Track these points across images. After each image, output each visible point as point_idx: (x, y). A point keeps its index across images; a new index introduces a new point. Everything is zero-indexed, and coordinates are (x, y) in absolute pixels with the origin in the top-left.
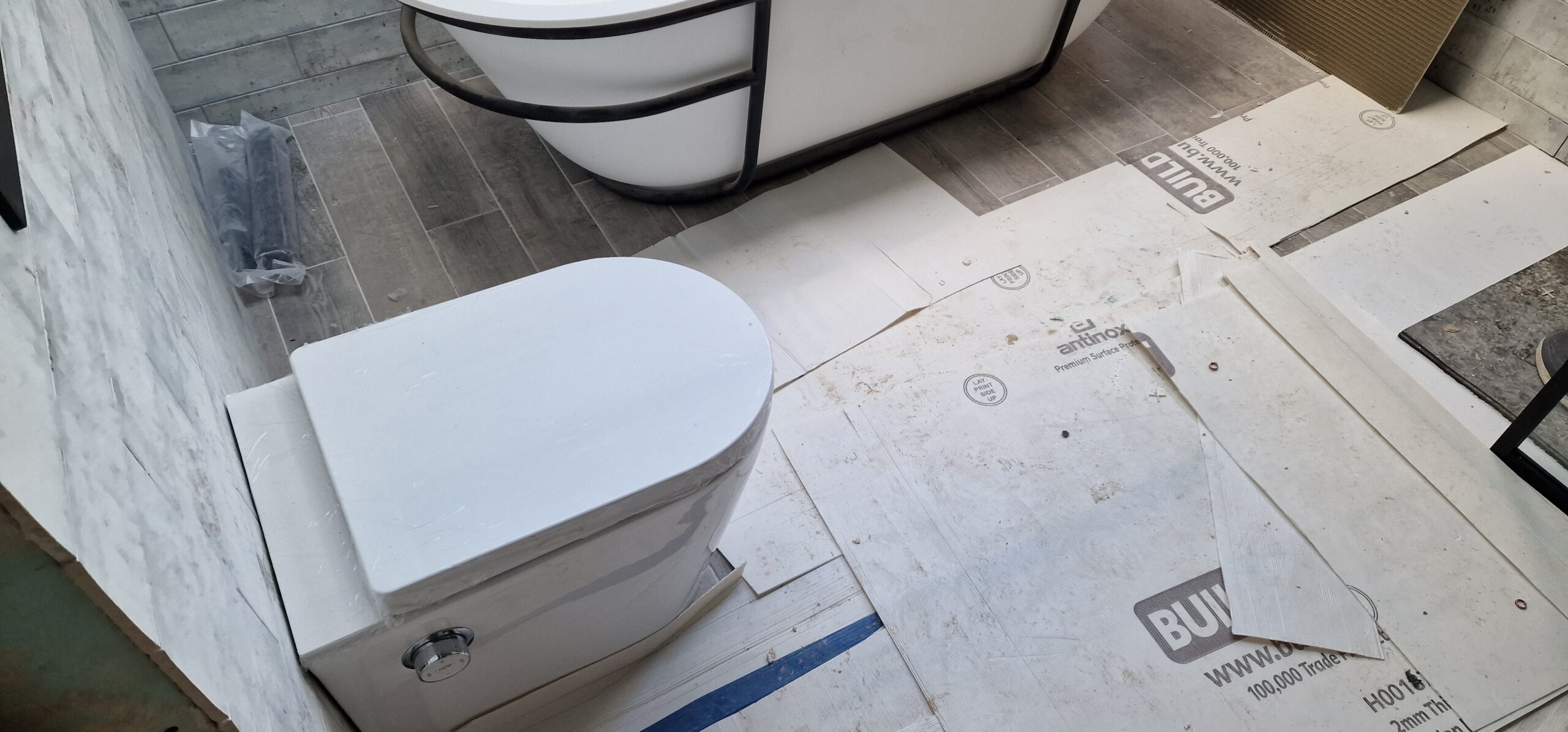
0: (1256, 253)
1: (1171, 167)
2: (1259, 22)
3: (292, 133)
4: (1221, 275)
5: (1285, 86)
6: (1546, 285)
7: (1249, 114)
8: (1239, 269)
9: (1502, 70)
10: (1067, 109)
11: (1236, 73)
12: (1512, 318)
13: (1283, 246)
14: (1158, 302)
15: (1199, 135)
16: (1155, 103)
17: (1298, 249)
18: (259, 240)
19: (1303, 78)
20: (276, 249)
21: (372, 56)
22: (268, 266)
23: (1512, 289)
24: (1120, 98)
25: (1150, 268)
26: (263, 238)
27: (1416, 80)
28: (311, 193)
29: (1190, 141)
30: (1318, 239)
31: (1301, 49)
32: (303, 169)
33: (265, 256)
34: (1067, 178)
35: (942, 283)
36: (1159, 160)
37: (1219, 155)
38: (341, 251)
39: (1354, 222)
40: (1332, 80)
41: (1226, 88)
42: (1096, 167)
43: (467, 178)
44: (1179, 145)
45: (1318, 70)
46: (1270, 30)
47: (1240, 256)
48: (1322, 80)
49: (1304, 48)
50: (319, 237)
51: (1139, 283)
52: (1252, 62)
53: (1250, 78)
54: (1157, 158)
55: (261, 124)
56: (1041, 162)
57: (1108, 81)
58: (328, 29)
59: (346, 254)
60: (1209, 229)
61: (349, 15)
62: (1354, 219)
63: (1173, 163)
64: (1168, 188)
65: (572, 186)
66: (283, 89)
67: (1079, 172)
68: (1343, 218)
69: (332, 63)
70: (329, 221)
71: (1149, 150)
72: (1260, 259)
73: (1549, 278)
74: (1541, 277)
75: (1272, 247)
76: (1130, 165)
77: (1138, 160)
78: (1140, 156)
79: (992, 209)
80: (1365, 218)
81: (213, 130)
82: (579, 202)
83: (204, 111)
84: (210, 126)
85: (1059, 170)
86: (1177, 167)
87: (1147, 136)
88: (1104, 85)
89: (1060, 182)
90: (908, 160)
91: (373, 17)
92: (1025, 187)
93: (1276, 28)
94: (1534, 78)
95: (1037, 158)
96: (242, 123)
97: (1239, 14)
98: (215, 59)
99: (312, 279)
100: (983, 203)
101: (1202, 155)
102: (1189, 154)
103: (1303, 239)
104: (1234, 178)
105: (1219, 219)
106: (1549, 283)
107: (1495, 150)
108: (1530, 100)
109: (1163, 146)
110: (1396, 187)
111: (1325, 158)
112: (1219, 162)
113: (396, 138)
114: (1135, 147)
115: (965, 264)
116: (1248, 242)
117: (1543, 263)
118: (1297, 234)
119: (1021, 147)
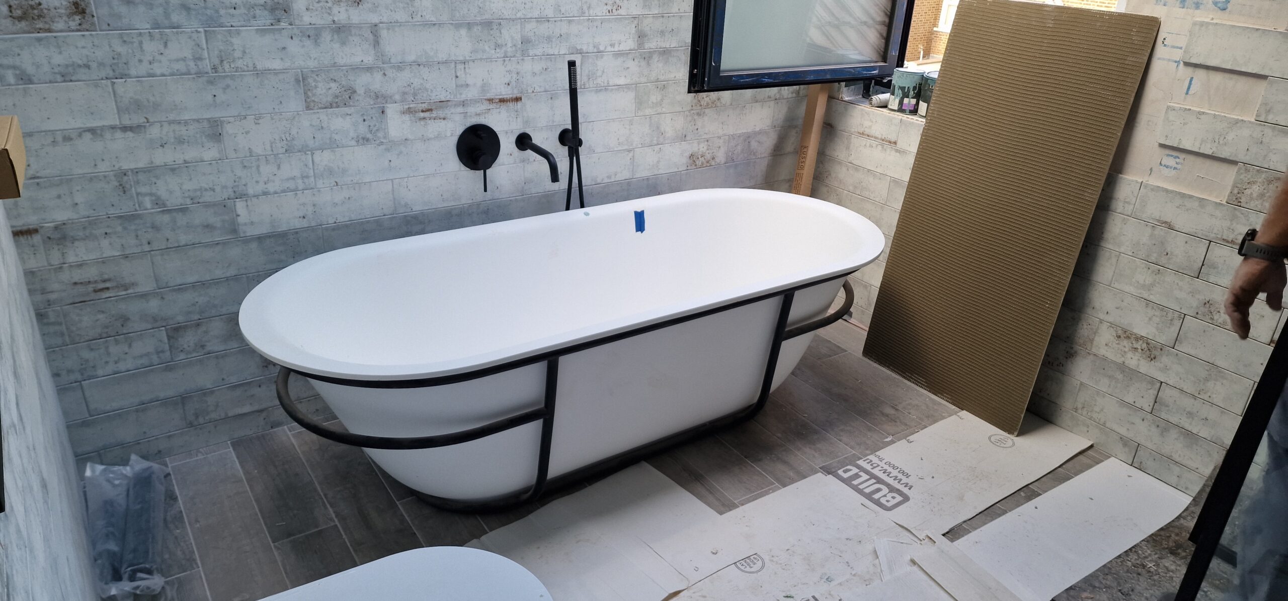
0: (933, 541)
1: (861, 476)
2: (907, 375)
3: (170, 470)
4: (909, 558)
5: (933, 418)
6: (1149, 559)
7: (911, 438)
8: (922, 552)
9: (1080, 406)
10: (779, 435)
11: (897, 410)
12: (1130, 586)
13: (952, 534)
14: (865, 581)
15: (877, 453)
16: (842, 430)
17: (963, 536)
18: (129, 557)
19: (944, 413)
20: (141, 564)
21: (246, 409)
22: (132, 578)
23: (1125, 563)
24: (817, 427)
25: (855, 554)
26: (131, 556)
27: (1022, 413)
28: (179, 518)
29: (871, 457)
30: (976, 529)
31: (939, 393)
32: (175, 499)
33: (131, 570)
34: (784, 486)
35: (696, 569)
36: (851, 471)
37: (894, 467)
38: (196, 564)
39: (1000, 515)
40: (964, 414)
41: (891, 419)
42: (805, 477)
43: (312, 500)
44: (864, 461)
45: (954, 407)
46: (915, 380)
47: (921, 542)
48: (958, 414)
49: (941, 392)
50: (179, 553)
51: (849, 566)
52: (907, 402)
53: (907, 413)
54: (850, 470)
55: (145, 464)
56: (764, 473)
57: (806, 415)
58: (214, 390)
59: (200, 565)
60: (895, 523)
61: (234, 380)
62: (999, 513)
63: (861, 474)
64: (860, 492)
65: (397, 502)
66: (169, 437)
67: (793, 481)
68: (991, 512)
69: (214, 416)
70: (190, 539)
71: (843, 464)
72: (936, 544)
73: (1150, 555)
74: (1144, 554)
75: (944, 535)
76: (830, 475)
77: (835, 471)
78: (837, 469)
79: (731, 510)
80: (1007, 512)
81: (104, 470)
82: (402, 515)
83: (99, 456)
84: (103, 467)
85: (778, 480)
86: (865, 477)
87: (840, 454)
88: (803, 418)
89: (779, 489)
90: (664, 473)
91: (253, 381)
92: (754, 492)
93: (920, 379)
94: (1102, 410)
95: (760, 470)
96: (130, 463)
97: (893, 370)
98: (119, 415)
99: (168, 588)
100: (723, 505)
101: (882, 467)
102: (872, 467)
103: (965, 529)
104: (907, 484)
105: (902, 514)
106: (1150, 558)
107: (1089, 461)
108: (1104, 424)
109: (852, 460)
110: (1024, 489)
111: (970, 469)
112: (895, 473)
113: (256, 471)
114: (833, 462)
115: (713, 553)
116: (925, 532)
117: (1142, 543)
118: (960, 525)
119: (747, 463)
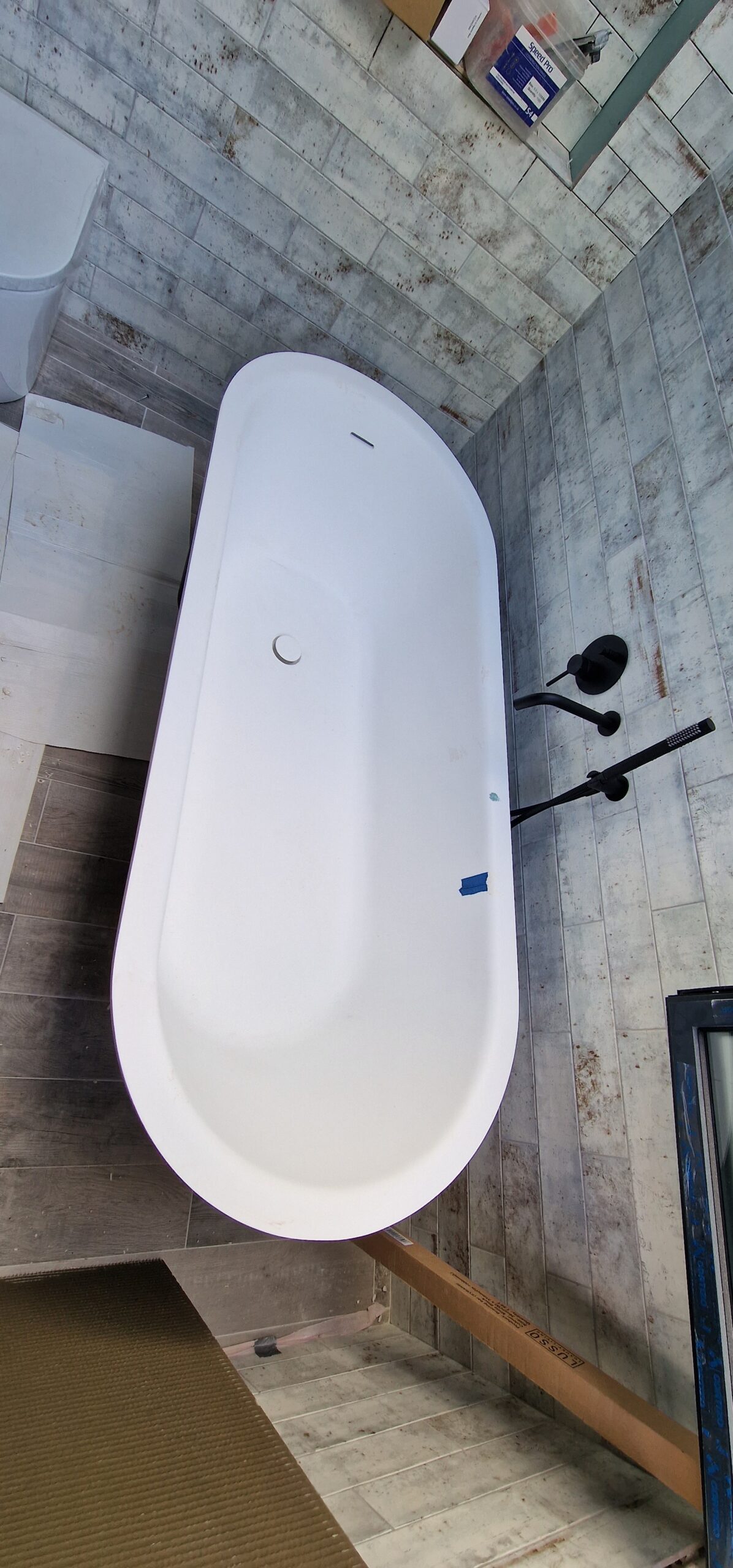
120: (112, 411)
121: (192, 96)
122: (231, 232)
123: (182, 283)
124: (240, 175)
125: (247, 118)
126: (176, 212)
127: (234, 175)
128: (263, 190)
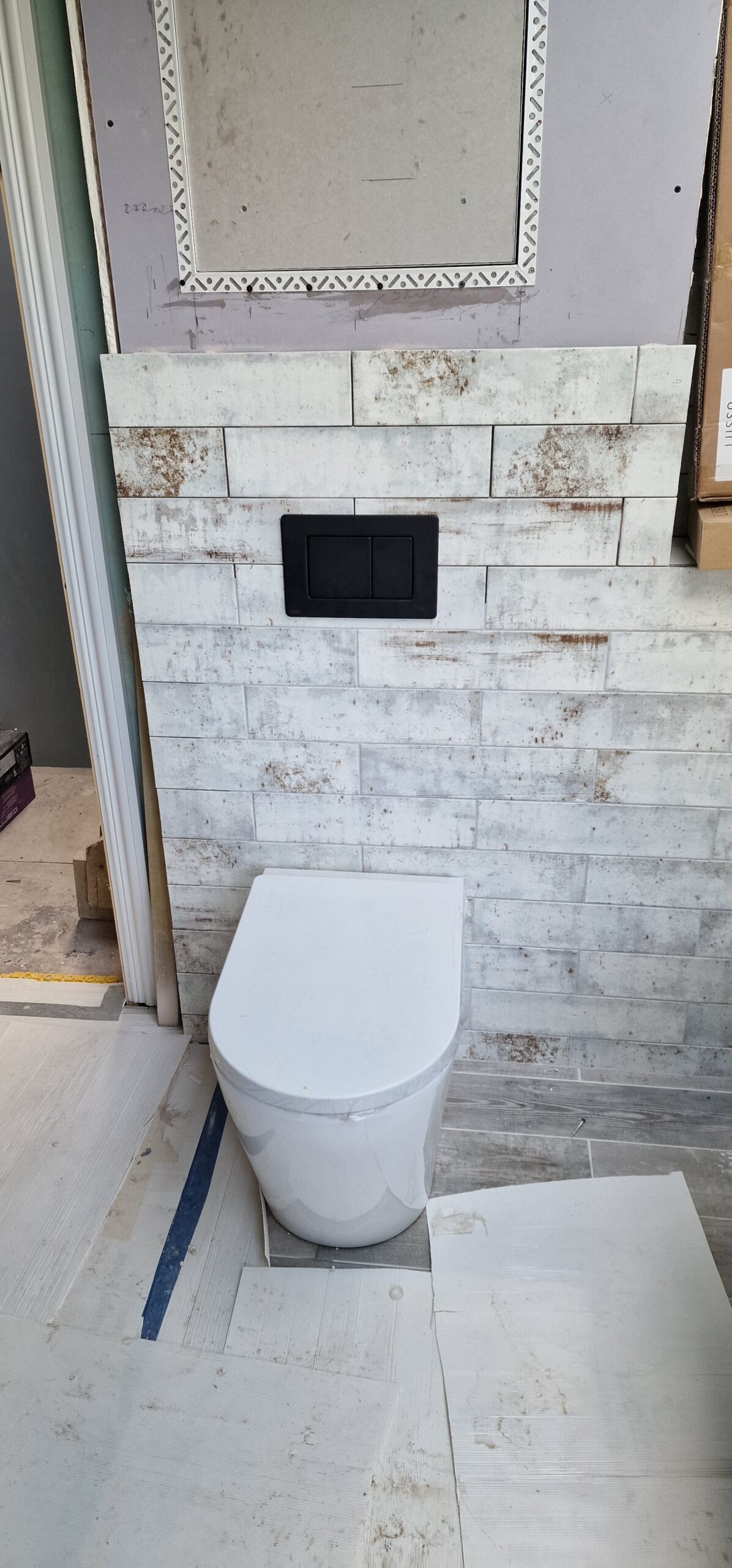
120: (544, 1169)
121: (541, 770)
122: (631, 870)
123: (584, 955)
124: (623, 810)
125: (612, 755)
126: (554, 884)
127: (617, 814)
128: (659, 808)
